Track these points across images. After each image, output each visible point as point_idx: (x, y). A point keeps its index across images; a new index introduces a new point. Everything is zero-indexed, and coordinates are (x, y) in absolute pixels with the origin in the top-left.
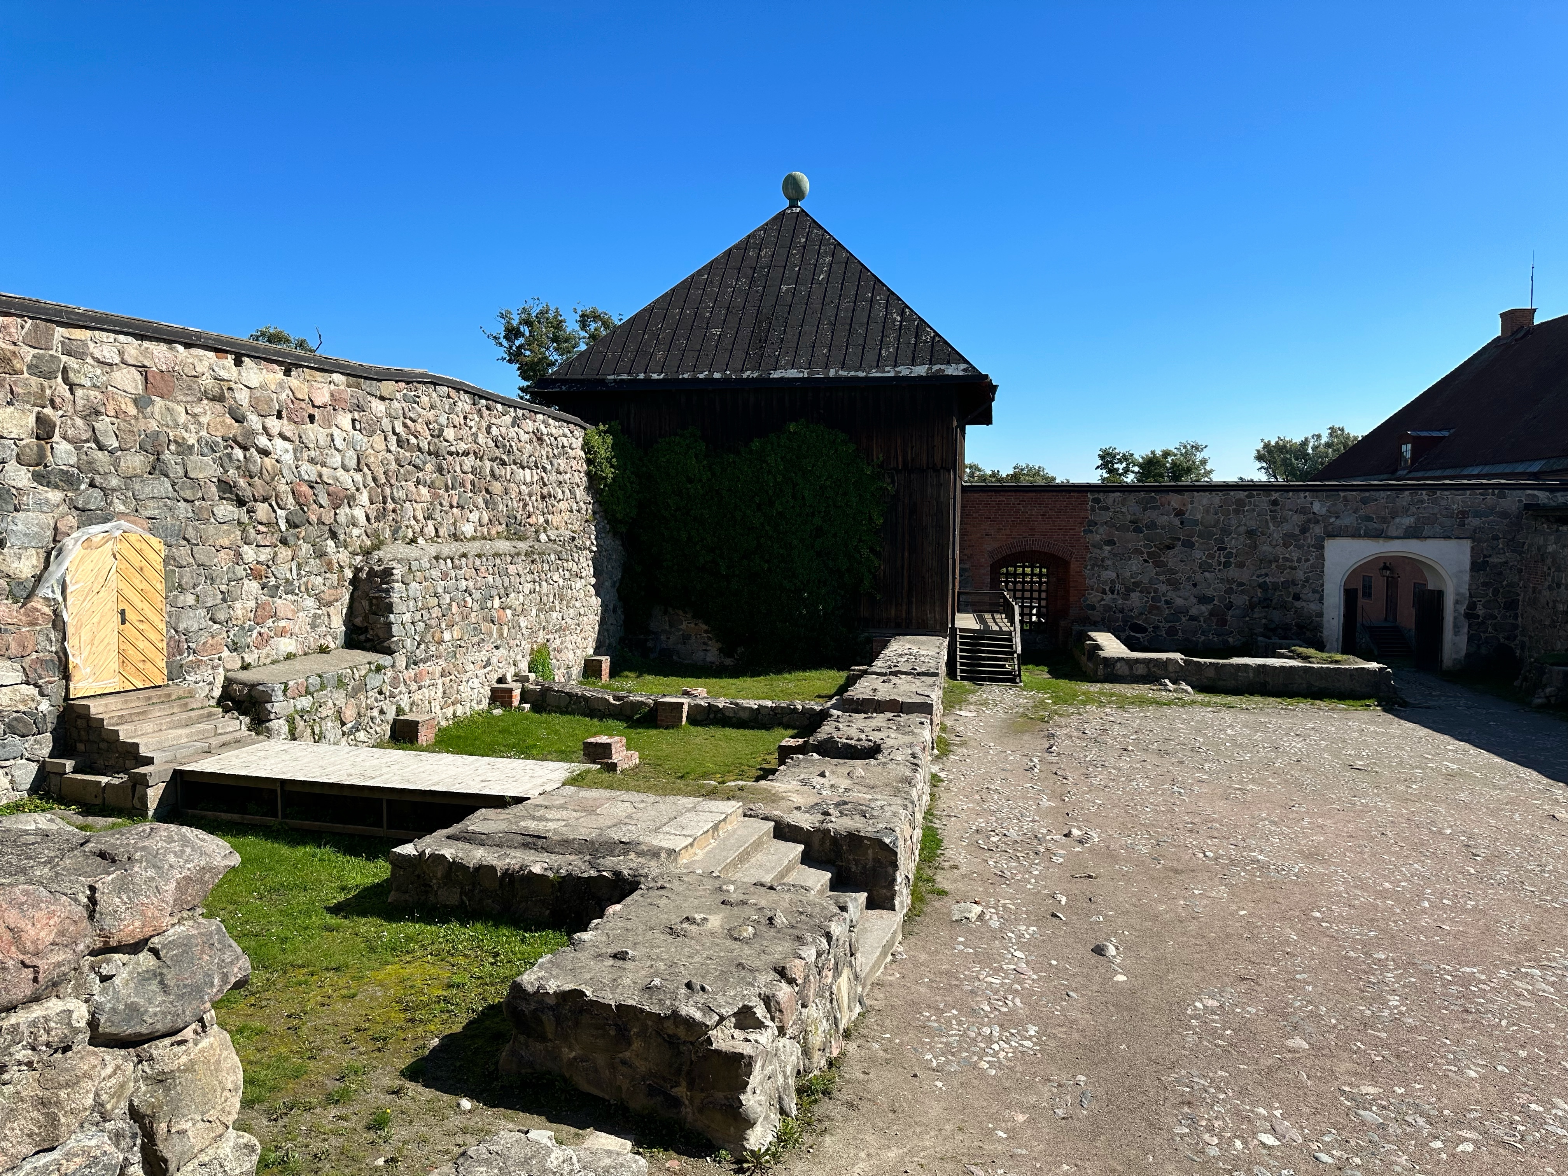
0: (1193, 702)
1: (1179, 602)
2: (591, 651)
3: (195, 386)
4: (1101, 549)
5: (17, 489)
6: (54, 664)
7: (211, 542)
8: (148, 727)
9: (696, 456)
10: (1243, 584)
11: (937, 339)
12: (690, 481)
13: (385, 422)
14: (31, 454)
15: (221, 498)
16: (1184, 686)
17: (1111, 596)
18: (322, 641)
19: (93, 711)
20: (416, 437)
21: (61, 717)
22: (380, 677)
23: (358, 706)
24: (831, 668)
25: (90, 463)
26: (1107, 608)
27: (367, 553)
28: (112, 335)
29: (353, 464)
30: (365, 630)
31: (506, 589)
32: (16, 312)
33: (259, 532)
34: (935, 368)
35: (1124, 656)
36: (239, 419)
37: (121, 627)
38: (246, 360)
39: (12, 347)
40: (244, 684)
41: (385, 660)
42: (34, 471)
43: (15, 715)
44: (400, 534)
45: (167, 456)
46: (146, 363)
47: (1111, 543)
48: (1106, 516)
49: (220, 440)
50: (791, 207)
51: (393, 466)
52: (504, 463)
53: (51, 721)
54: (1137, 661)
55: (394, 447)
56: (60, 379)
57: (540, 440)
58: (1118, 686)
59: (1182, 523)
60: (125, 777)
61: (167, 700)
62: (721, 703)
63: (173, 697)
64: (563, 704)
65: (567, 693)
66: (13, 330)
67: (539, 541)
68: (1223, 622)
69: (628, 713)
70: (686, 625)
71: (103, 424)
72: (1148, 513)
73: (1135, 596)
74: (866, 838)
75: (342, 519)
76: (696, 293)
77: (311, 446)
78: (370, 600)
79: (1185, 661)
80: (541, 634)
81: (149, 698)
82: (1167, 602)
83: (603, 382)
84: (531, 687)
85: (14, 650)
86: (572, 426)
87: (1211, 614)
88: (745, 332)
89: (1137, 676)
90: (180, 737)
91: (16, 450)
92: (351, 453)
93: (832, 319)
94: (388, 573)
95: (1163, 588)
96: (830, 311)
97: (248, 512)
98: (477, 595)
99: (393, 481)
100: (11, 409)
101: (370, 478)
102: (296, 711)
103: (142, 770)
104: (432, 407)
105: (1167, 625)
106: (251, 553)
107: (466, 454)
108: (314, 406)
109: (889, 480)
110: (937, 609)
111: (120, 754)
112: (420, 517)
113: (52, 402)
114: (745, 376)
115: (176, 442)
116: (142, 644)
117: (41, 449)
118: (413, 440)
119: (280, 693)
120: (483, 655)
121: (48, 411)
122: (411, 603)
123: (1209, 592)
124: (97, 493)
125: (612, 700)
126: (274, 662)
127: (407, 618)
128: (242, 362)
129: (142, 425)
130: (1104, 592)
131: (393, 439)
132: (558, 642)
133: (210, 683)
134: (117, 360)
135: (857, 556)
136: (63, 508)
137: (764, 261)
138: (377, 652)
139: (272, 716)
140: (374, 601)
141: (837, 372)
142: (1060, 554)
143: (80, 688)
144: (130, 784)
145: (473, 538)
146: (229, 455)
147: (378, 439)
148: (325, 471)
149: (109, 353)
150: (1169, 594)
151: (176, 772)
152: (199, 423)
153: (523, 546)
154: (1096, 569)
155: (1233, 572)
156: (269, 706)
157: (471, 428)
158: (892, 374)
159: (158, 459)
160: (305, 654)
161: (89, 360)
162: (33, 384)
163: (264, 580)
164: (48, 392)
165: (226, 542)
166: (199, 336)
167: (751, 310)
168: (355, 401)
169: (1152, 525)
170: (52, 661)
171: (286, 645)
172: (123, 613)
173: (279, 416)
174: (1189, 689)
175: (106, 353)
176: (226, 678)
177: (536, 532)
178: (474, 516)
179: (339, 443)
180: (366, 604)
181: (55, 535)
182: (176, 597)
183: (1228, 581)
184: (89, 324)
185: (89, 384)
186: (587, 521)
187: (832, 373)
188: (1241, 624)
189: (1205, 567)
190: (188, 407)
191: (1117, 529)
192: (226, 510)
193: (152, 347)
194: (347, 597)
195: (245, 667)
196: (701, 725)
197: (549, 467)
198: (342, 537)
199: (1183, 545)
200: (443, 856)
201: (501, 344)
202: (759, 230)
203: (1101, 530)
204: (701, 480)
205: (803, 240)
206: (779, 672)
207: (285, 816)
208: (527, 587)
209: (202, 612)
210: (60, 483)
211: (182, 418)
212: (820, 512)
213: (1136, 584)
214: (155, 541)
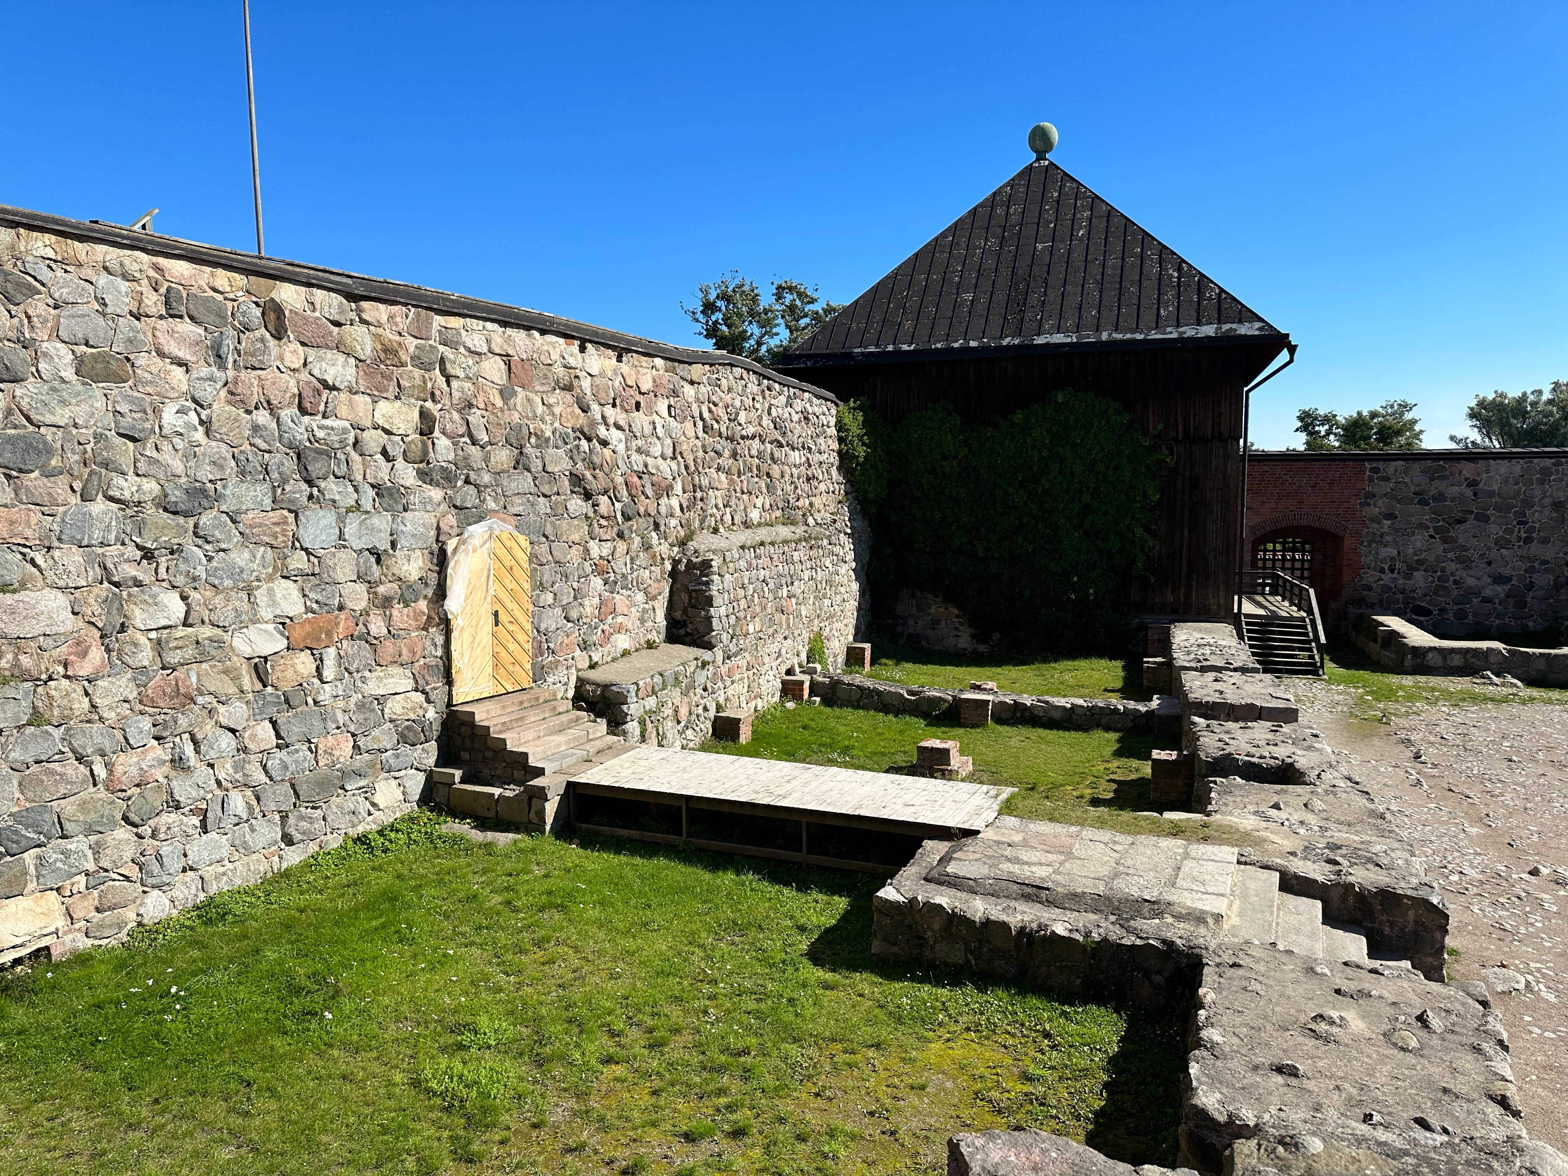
0: (1532, 699)
1: (1471, 582)
2: (851, 638)
3: (550, 375)
4: (1379, 523)
5: (405, 488)
6: (439, 669)
7: (564, 538)
8: (530, 735)
9: (951, 431)
10: (1548, 562)
11: (1224, 296)
12: (944, 457)
13: (694, 406)
14: (416, 450)
15: (572, 492)
16: (1510, 678)
17: (1390, 575)
18: (649, 637)
19: (477, 718)
20: (718, 422)
21: (444, 724)
22: (705, 672)
23: (689, 704)
24: (1101, 656)
25: (465, 459)
26: (1386, 589)
27: (682, 543)
28: (481, 322)
29: (669, 452)
30: (684, 624)
31: (791, 577)
32: (402, 300)
33: (601, 526)
34: (1226, 327)
35: (1432, 645)
36: (585, 410)
37: (495, 629)
38: (589, 345)
39: (397, 338)
40: (598, 685)
41: (707, 655)
42: (419, 468)
43: (407, 723)
44: (707, 524)
45: (528, 450)
46: (510, 352)
47: (1391, 516)
48: (1387, 487)
49: (570, 431)
50: (1037, 160)
51: (700, 454)
52: (781, 446)
53: (436, 726)
54: (1453, 650)
55: (701, 434)
56: (437, 371)
57: (807, 419)
58: (1432, 678)
59: (1475, 494)
60: (518, 790)
61: (536, 704)
62: (1028, 700)
63: (541, 701)
64: (854, 698)
65: (858, 686)
66: (398, 319)
67: (808, 525)
68: (1524, 604)
69: (925, 709)
70: (936, 609)
71: (476, 417)
72: (1436, 483)
73: (1418, 575)
74: (1406, 896)
75: (663, 510)
76: (941, 257)
77: (638, 434)
78: (690, 593)
79: (1509, 651)
80: (816, 622)
81: (522, 703)
82: (1456, 582)
83: (850, 355)
84: (820, 679)
85: (406, 657)
86: (829, 403)
87: (1508, 595)
88: (1001, 296)
89: (1452, 667)
90: (560, 744)
91: (404, 446)
92: (668, 441)
93: (1099, 277)
94: (706, 565)
95: (1452, 566)
96: (1095, 270)
97: (594, 505)
98: (772, 585)
99: (700, 469)
100: (398, 403)
101: (683, 467)
102: (645, 712)
103: (536, 782)
104: (730, 390)
105: (1455, 608)
106: (596, 547)
107: (753, 437)
108: (640, 393)
109: (1166, 452)
110: (1222, 593)
111: (508, 764)
112: (721, 505)
113: (433, 394)
114: (1005, 342)
115: (536, 435)
116: (512, 646)
117: (424, 444)
118: (716, 426)
119: (634, 694)
120: (775, 647)
121: (429, 404)
122: (726, 595)
123: (1507, 571)
124: (472, 490)
125: (906, 695)
126: (614, 660)
127: (723, 611)
128: (585, 348)
129: (506, 417)
130: (1382, 571)
131: (700, 424)
132: (828, 629)
133: (565, 684)
134: (485, 350)
135: (1131, 535)
136: (444, 507)
137: (1014, 219)
138: (698, 646)
139: (629, 718)
140: (694, 594)
141: (1110, 335)
142: (1333, 530)
143: (462, 693)
144: (525, 797)
145: (760, 525)
146: (578, 447)
147: (689, 424)
148: (649, 460)
149: (476, 341)
150: (1458, 573)
151: (569, 784)
152: (553, 414)
153: (800, 530)
154: (1374, 545)
155: (1535, 549)
156: (625, 707)
157: (757, 410)
158: (1175, 335)
159: (521, 453)
160: (637, 650)
161: (462, 350)
162: (416, 376)
163: (606, 576)
164: (429, 385)
165: (576, 537)
166: (552, 320)
167: (1005, 272)
168: (672, 386)
169: (1440, 497)
170: (437, 666)
171: (623, 642)
172: (496, 614)
173: (614, 405)
174: (1519, 684)
175: (476, 342)
176: (578, 678)
177: (804, 515)
178: (759, 502)
179: (660, 431)
180: (685, 597)
181: (438, 535)
182: (538, 596)
183: (1529, 558)
184: (461, 311)
185: (462, 375)
186: (840, 502)
187: (1104, 336)
188: (1544, 607)
189: (1501, 543)
190: (545, 397)
191: (1399, 502)
192: (577, 504)
193: (513, 334)
194: (668, 590)
195: (592, 666)
196: (1008, 725)
197: (813, 447)
198: (662, 528)
199: (1476, 519)
200: (940, 906)
201: (697, 320)
202: (1005, 186)
203: (1380, 503)
204: (956, 457)
205: (1056, 194)
206: (1045, 661)
207: (689, 835)
208: (807, 574)
209: (558, 611)
210: (441, 481)
211: (540, 409)
212: (1088, 488)
213: (1420, 562)
214: (522, 539)
